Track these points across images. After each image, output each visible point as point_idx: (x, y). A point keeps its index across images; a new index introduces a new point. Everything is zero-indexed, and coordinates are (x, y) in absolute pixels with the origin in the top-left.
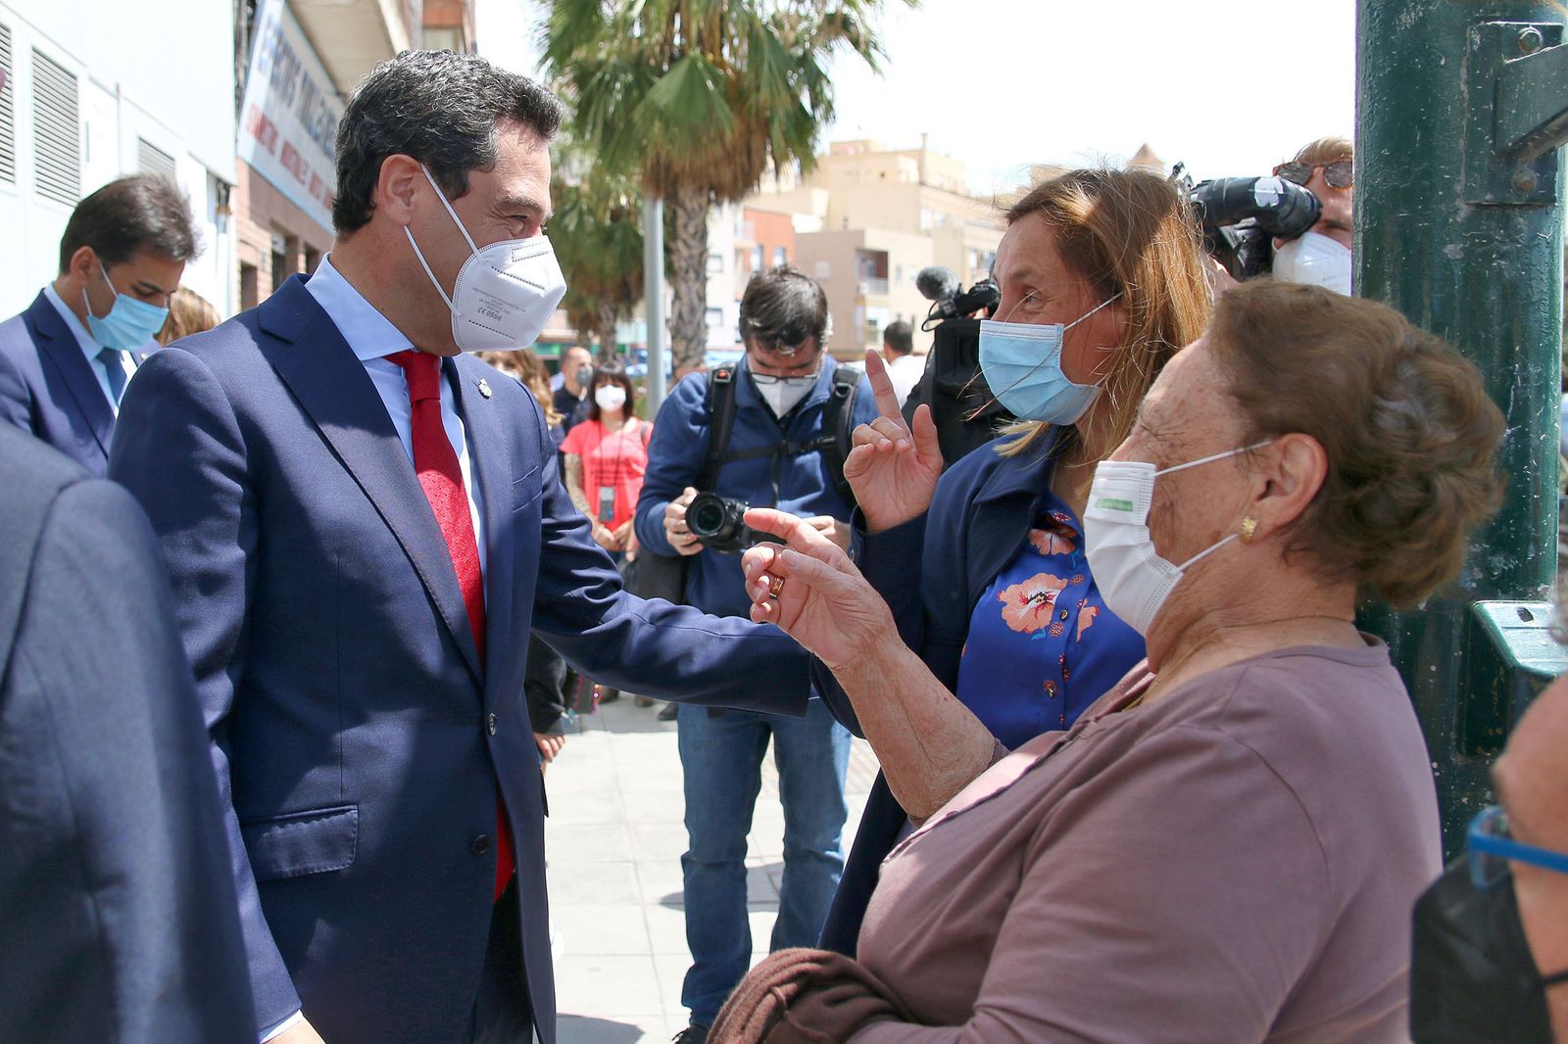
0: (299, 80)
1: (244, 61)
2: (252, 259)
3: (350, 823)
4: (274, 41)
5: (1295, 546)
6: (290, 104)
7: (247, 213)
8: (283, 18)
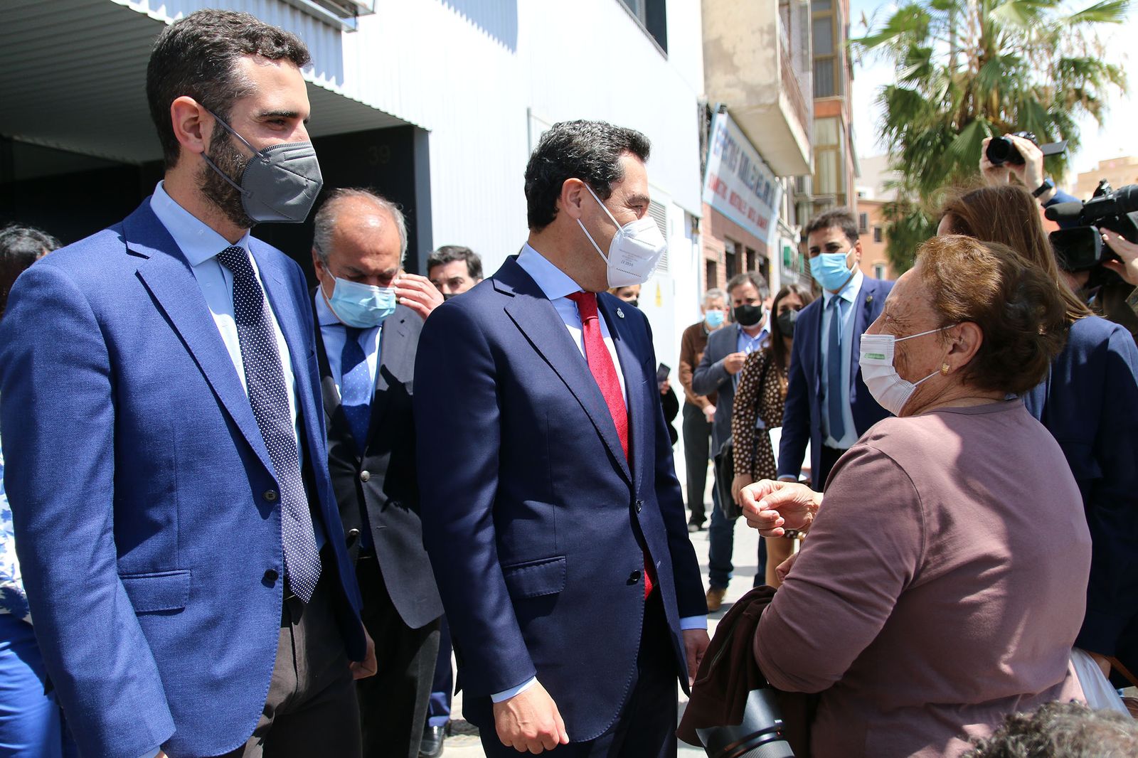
0: (739, 157)
1: (705, 149)
2: (713, 257)
3: (561, 566)
4: (723, 137)
5: (969, 377)
6: (734, 170)
7: (709, 231)
8: (727, 124)
